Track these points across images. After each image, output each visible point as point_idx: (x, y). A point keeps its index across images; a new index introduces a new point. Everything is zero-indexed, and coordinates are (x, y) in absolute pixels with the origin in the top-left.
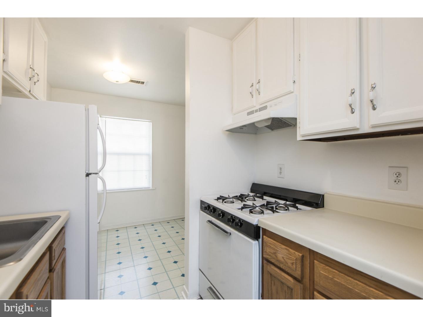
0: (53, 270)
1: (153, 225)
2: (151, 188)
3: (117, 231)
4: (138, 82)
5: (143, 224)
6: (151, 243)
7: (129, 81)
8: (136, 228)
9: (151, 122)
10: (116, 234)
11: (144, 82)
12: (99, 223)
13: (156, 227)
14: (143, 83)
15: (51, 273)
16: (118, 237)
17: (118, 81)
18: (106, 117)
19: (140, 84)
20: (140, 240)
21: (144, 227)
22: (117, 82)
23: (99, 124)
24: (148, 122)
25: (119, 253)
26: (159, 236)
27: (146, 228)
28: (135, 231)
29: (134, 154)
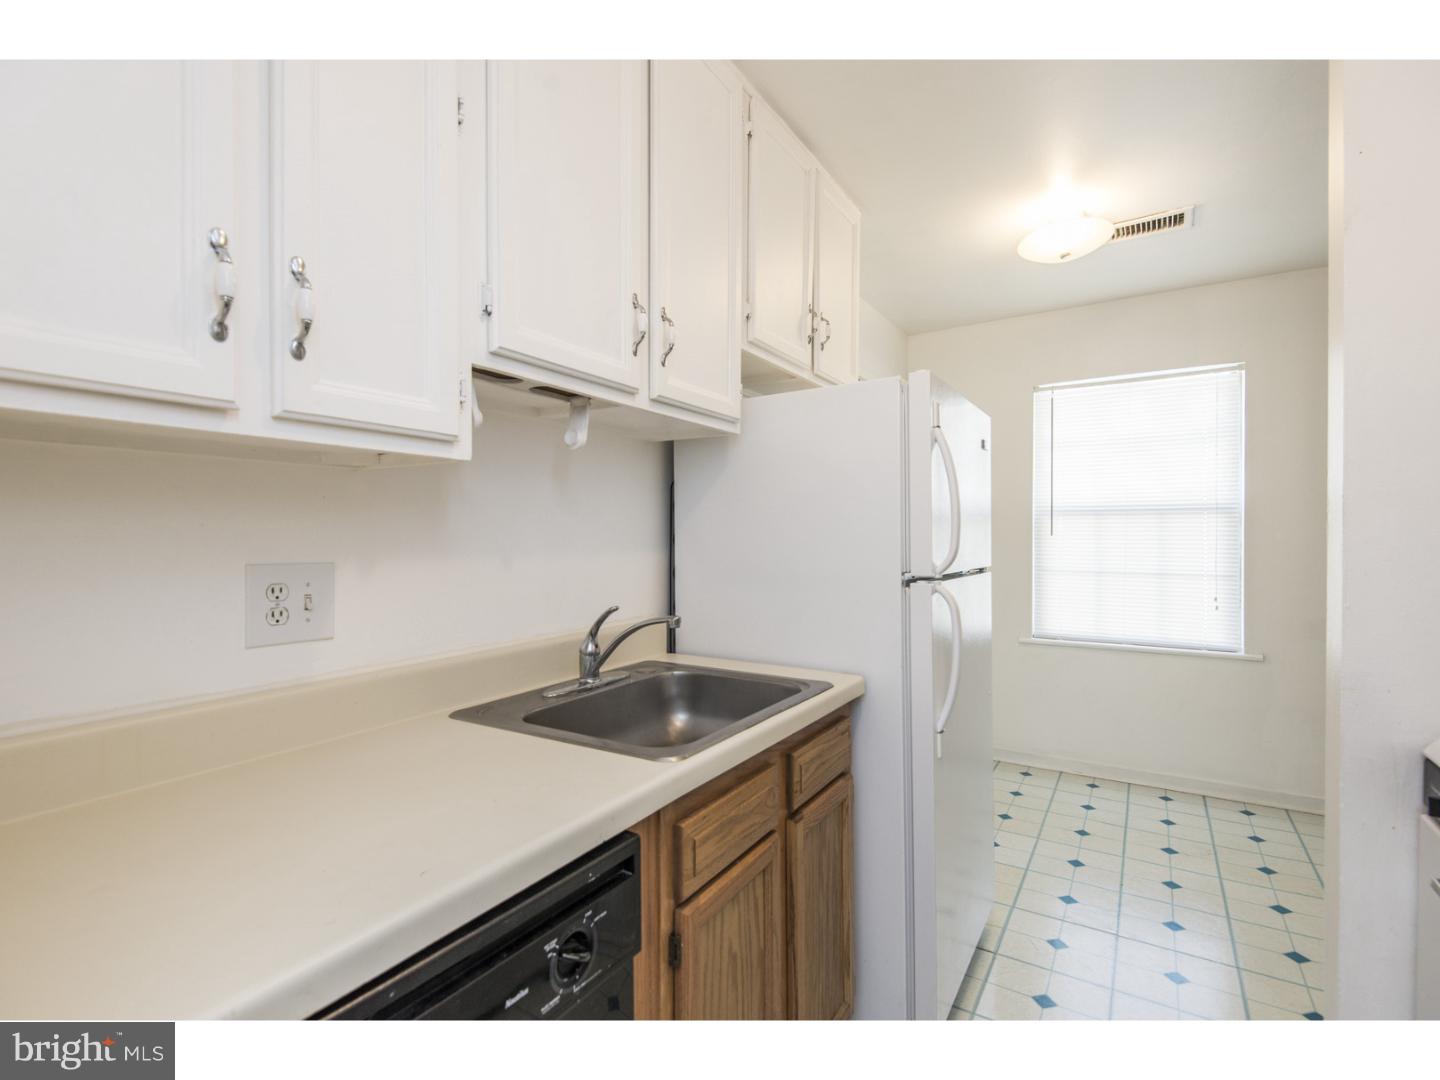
0: (797, 817)
1: (1248, 813)
2: (1242, 653)
3: (1093, 786)
4: (1156, 224)
5: (1204, 797)
6: (1217, 880)
7: (1114, 232)
8: (1166, 799)
9: (1240, 368)
10: (1085, 795)
11: (1182, 216)
12: (942, 732)
13: (1260, 825)
14: (1178, 219)
15: (791, 823)
16: (1088, 807)
17: (1064, 252)
18: (1052, 388)
19: (1166, 230)
20: (1169, 851)
21: (1206, 805)
22: (1063, 257)
23: (938, 427)
24: (1227, 373)
25: (1076, 863)
26: (1267, 871)
27: (1210, 810)
28: (1162, 810)
29: (1161, 511)
